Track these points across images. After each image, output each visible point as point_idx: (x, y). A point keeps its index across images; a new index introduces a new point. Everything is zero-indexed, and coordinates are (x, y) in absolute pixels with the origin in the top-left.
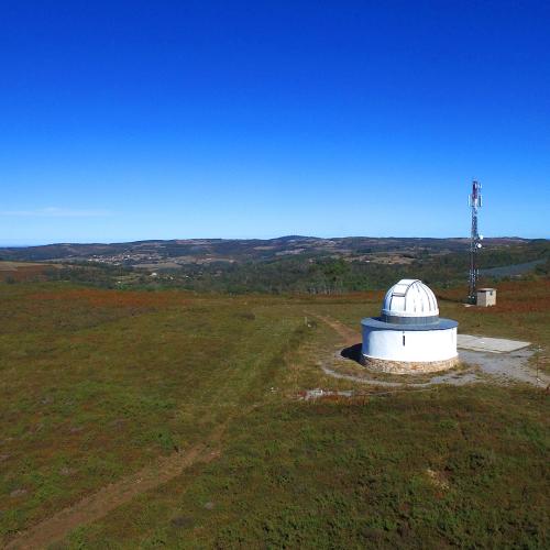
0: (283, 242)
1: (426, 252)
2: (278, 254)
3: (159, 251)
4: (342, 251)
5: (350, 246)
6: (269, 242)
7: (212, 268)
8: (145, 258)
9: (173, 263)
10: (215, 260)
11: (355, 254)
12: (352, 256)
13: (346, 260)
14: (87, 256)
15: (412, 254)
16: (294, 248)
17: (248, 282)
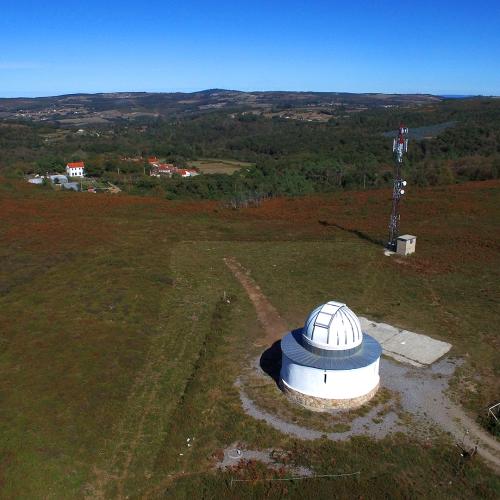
0: (207, 96)
1: (343, 108)
2: (201, 108)
3: (86, 105)
4: (263, 105)
5: (270, 101)
6: (192, 96)
7: (137, 123)
8: (72, 113)
9: (99, 117)
10: (140, 114)
11: (275, 109)
12: (272, 111)
13: (266, 115)
14: (14, 111)
15: (330, 110)
16: (216, 102)
17: (172, 139)
